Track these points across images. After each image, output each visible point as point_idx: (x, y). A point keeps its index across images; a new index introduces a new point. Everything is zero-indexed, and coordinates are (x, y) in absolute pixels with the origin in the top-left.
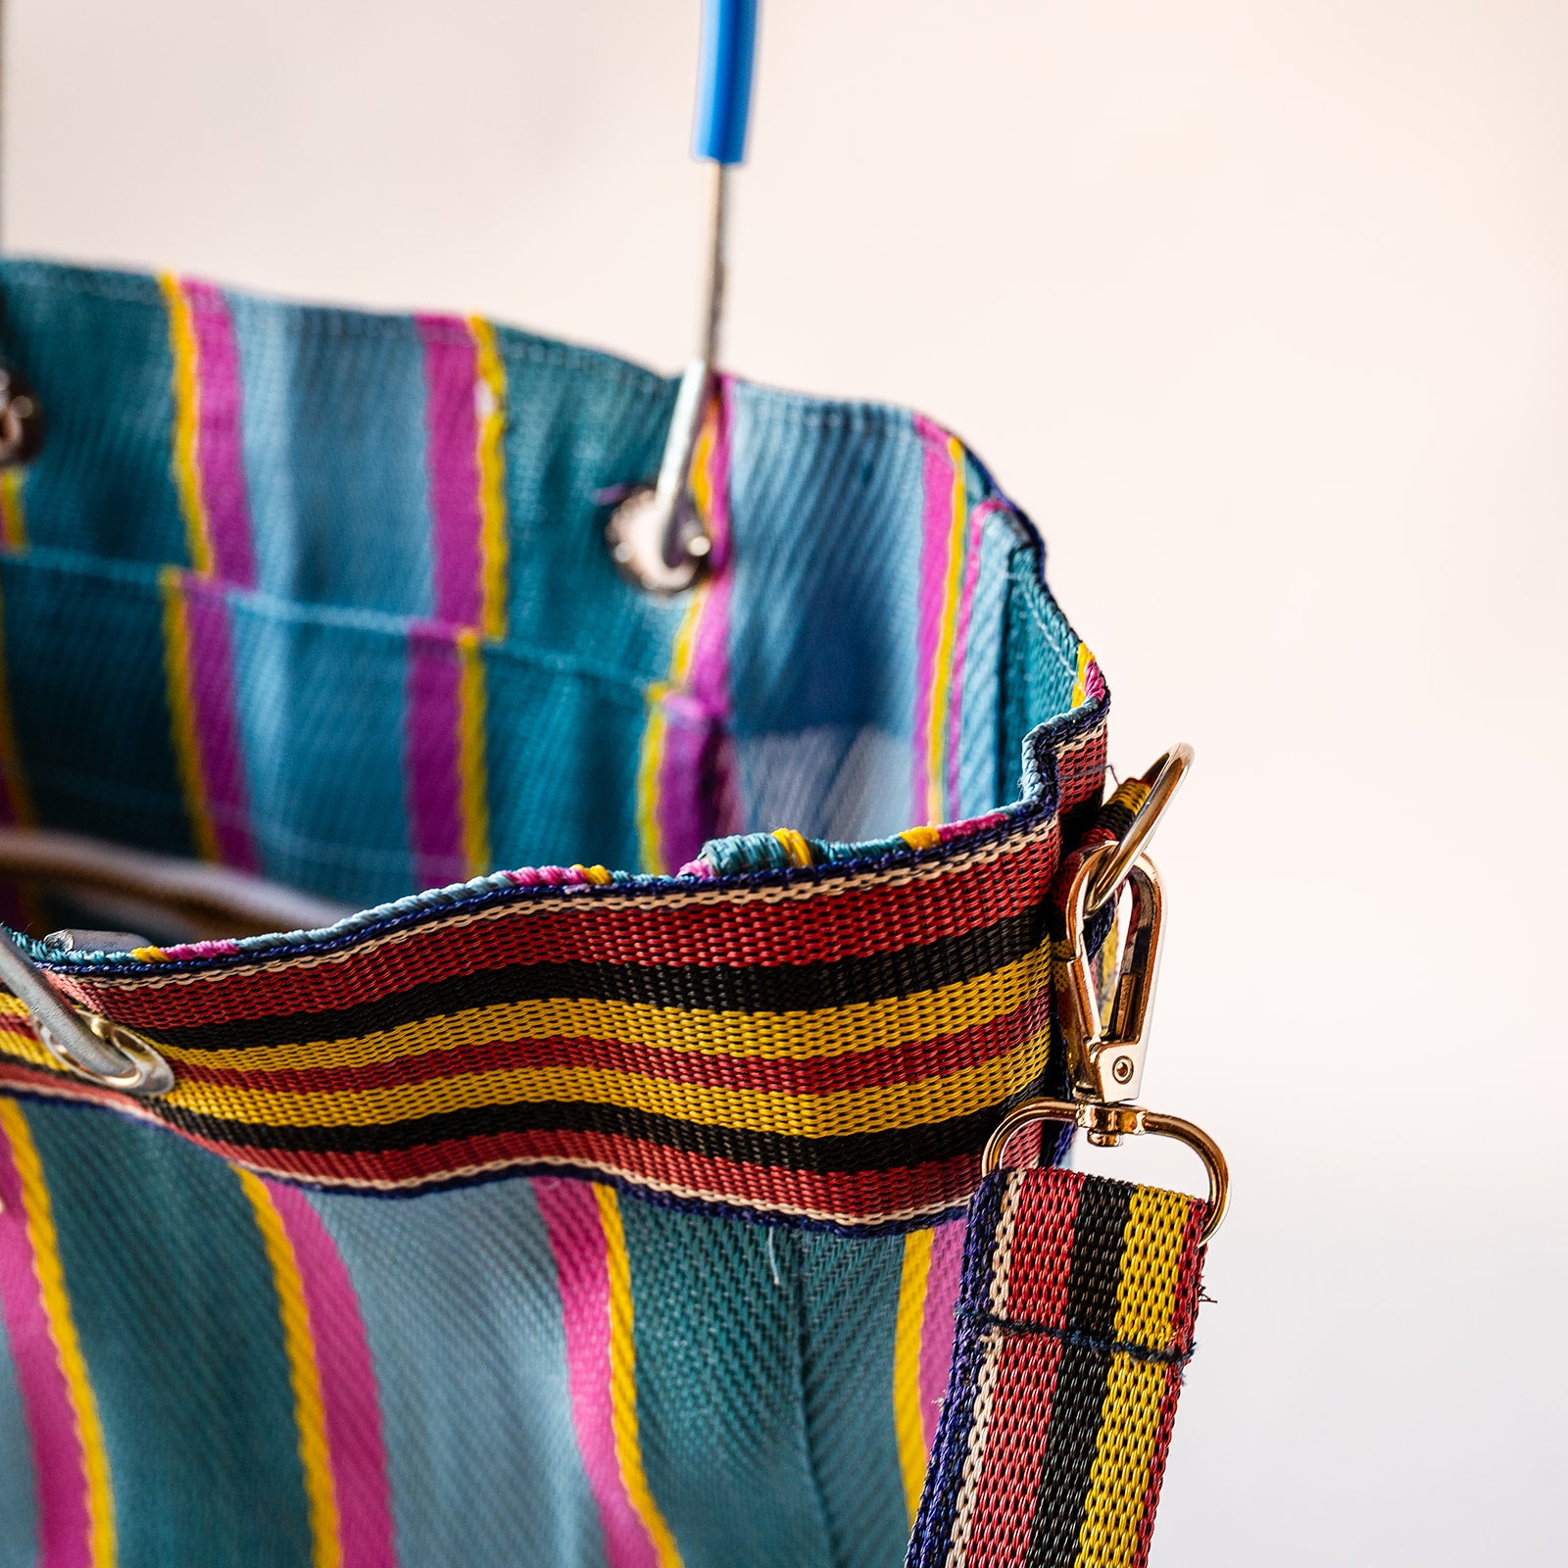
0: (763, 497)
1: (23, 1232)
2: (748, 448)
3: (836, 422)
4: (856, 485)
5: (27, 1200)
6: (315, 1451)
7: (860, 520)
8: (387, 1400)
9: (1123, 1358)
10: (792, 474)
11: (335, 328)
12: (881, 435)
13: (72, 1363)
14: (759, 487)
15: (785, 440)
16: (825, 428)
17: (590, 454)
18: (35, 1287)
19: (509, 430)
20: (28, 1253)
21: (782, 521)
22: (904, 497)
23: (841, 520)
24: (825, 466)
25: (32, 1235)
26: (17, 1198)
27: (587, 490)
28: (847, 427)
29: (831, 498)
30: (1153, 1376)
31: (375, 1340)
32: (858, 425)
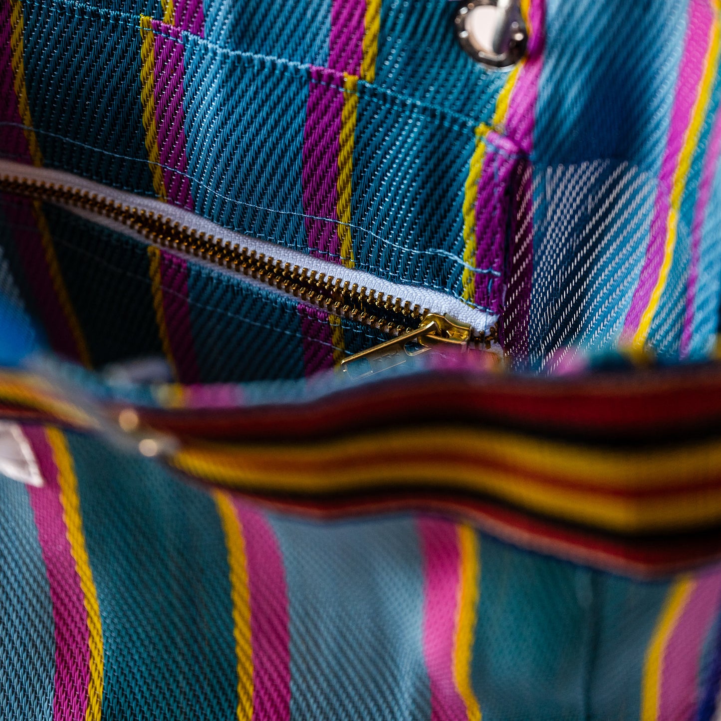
0: (571, 14)
1: (58, 498)
4: (637, 12)
5: (61, 481)
6: (242, 633)
7: (638, 33)
8: (294, 611)
13: (84, 570)
18: (63, 527)
20: (60, 509)
21: (582, 31)
22: (670, 24)
23: (624, 32)
25: (63, 500)
26: (55, 479)
29: (619, 20)
31: (290, 579)
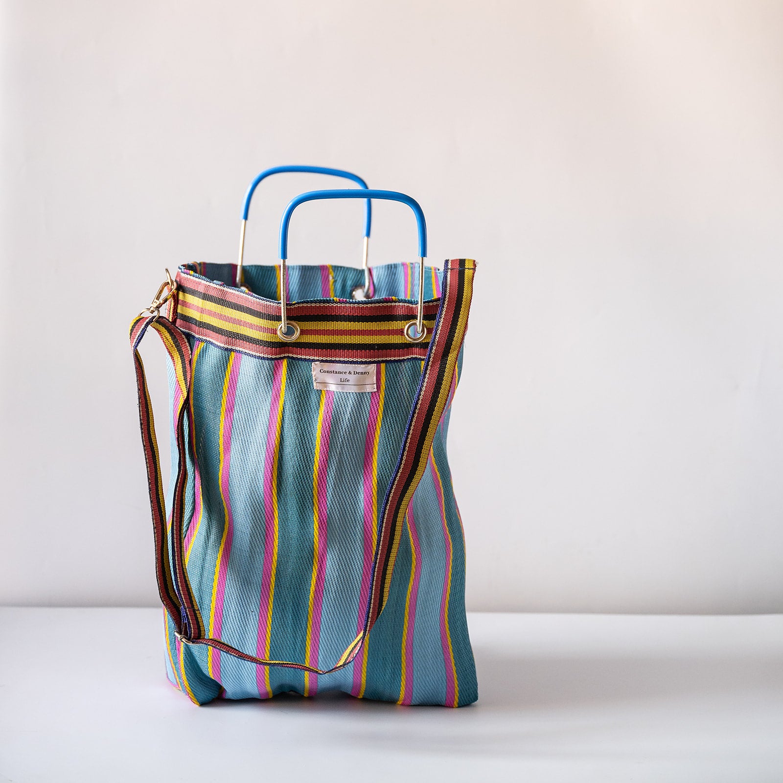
2: (376, 275)
3: (390, 266)
9: (466, 270)
10: (384, 276)
11: (307, 268)
12: (397, 267)
14: (378, 280)
15: (382, 272)
16: (388, 268)
17: (349, 283)
19: (335, 281)
24: (388, 274)
27: (348, 288)
28: (391, 267)
30: (471, 271)
32: (393, 266)
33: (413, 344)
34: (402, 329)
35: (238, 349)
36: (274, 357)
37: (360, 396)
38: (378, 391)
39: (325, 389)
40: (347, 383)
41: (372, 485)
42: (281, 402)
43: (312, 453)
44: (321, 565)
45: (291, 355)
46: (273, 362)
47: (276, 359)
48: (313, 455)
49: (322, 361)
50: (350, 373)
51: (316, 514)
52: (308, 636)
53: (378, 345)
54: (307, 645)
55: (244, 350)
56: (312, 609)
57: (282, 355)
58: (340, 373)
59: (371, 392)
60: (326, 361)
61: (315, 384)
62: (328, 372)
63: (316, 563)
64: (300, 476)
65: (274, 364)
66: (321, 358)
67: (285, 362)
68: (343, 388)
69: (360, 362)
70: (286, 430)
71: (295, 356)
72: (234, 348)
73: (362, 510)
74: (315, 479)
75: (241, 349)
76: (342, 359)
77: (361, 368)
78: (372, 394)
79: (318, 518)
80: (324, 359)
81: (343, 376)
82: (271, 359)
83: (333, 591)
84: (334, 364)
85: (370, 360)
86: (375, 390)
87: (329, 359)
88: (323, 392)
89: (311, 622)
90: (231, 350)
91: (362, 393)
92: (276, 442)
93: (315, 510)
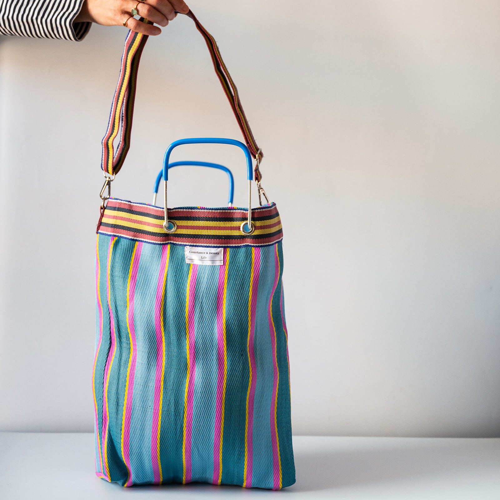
33: (246, 236)
34: (239, 226)
35: (140, 239)
36: (162, 243)
37: (213, 267)
38: (224, 265)
39: (193, 263)
40: (205, 259)
41: (223, 323)
42: (166, 271)
43: (184, 301)
44: (191, 375)
45: (172, 242)
46: (162, 246)
47: (163, 244)
48: (185, 302)
49: (191, 246)
50: (207, 253)
51: (188, 340)
52: (185, 424)
53: (224, 236)
54: (184, 431)
55: (144, 240)
56: (187, 404)
57: (167, 242)
58: (201, 253)
59: (220, 265)
60: (193, 246)
61: (186, 260)
62: (194, 252)
63: (189, 374)
64: (177, 315)
65: (162, 247)
66: (190, 244)
67: (169, 246)
68: (203, 263)
69: (213, 246)
70: (168, 287)
71: (175, 242)
72: (138, 239)
73: (216, 339)
74: (187, 317)
75: (142, 239)
76: (202, 245)
77: (214, 250)
78: (220, 267)
79: (189, 343)
80: (192, 244)
81: (203, 255)
82: (160, 244)
83: (200, 392)
84: (198, 248)
85: (219, 245)
86: (222, 264)
87: (195, 244)
88: (191, 265)
89: (186, 414)
90: (136, 240)
91: (214, 266)
92: (163, 294)
93: (187, 337)
